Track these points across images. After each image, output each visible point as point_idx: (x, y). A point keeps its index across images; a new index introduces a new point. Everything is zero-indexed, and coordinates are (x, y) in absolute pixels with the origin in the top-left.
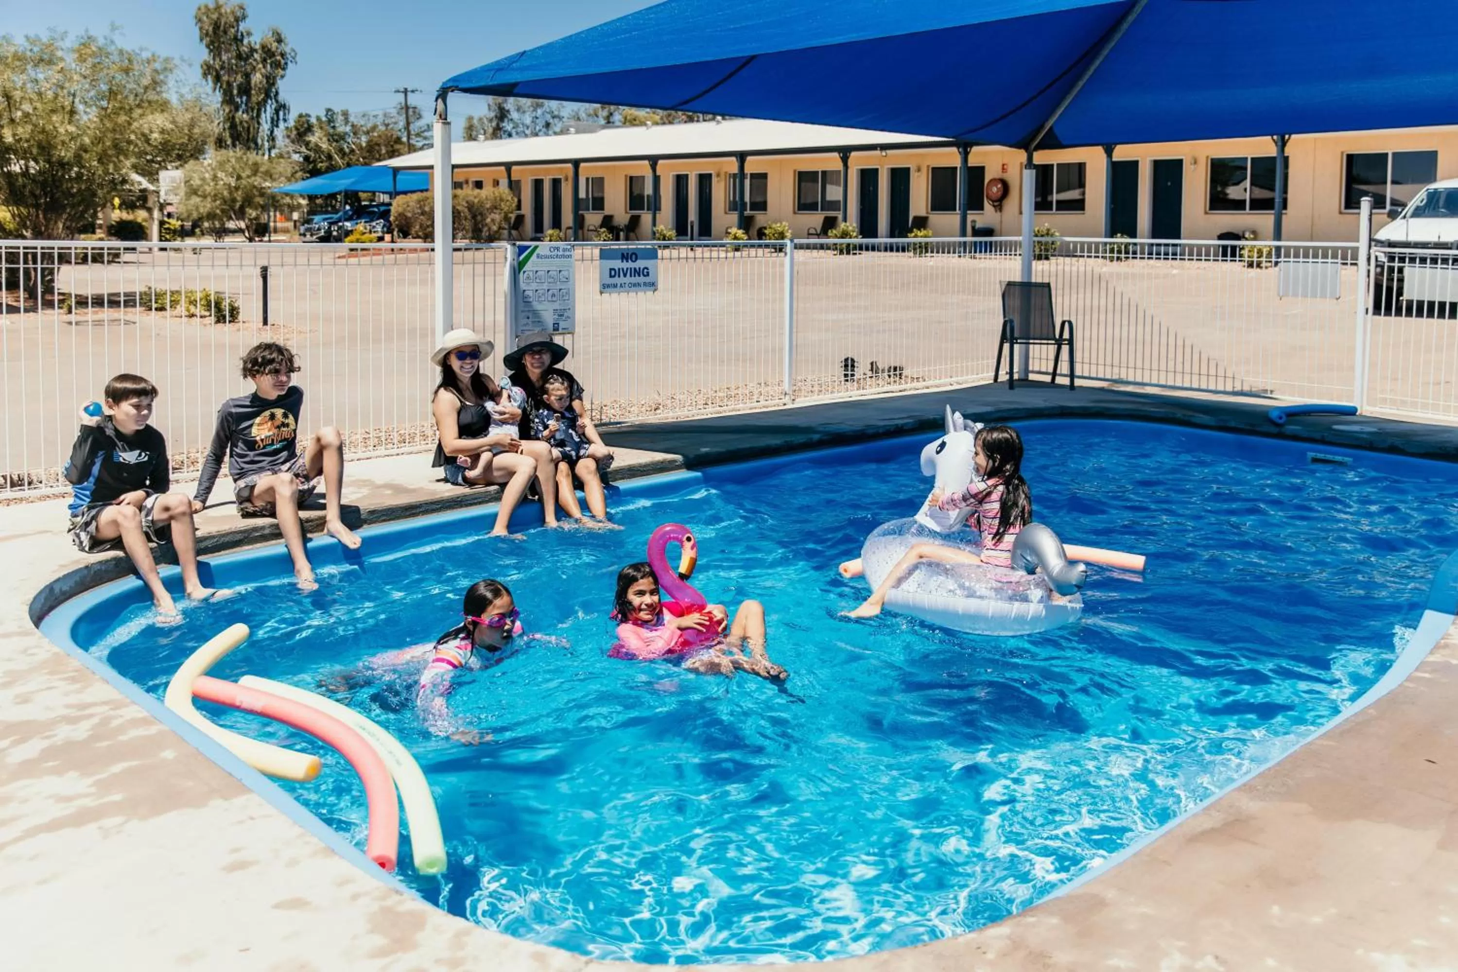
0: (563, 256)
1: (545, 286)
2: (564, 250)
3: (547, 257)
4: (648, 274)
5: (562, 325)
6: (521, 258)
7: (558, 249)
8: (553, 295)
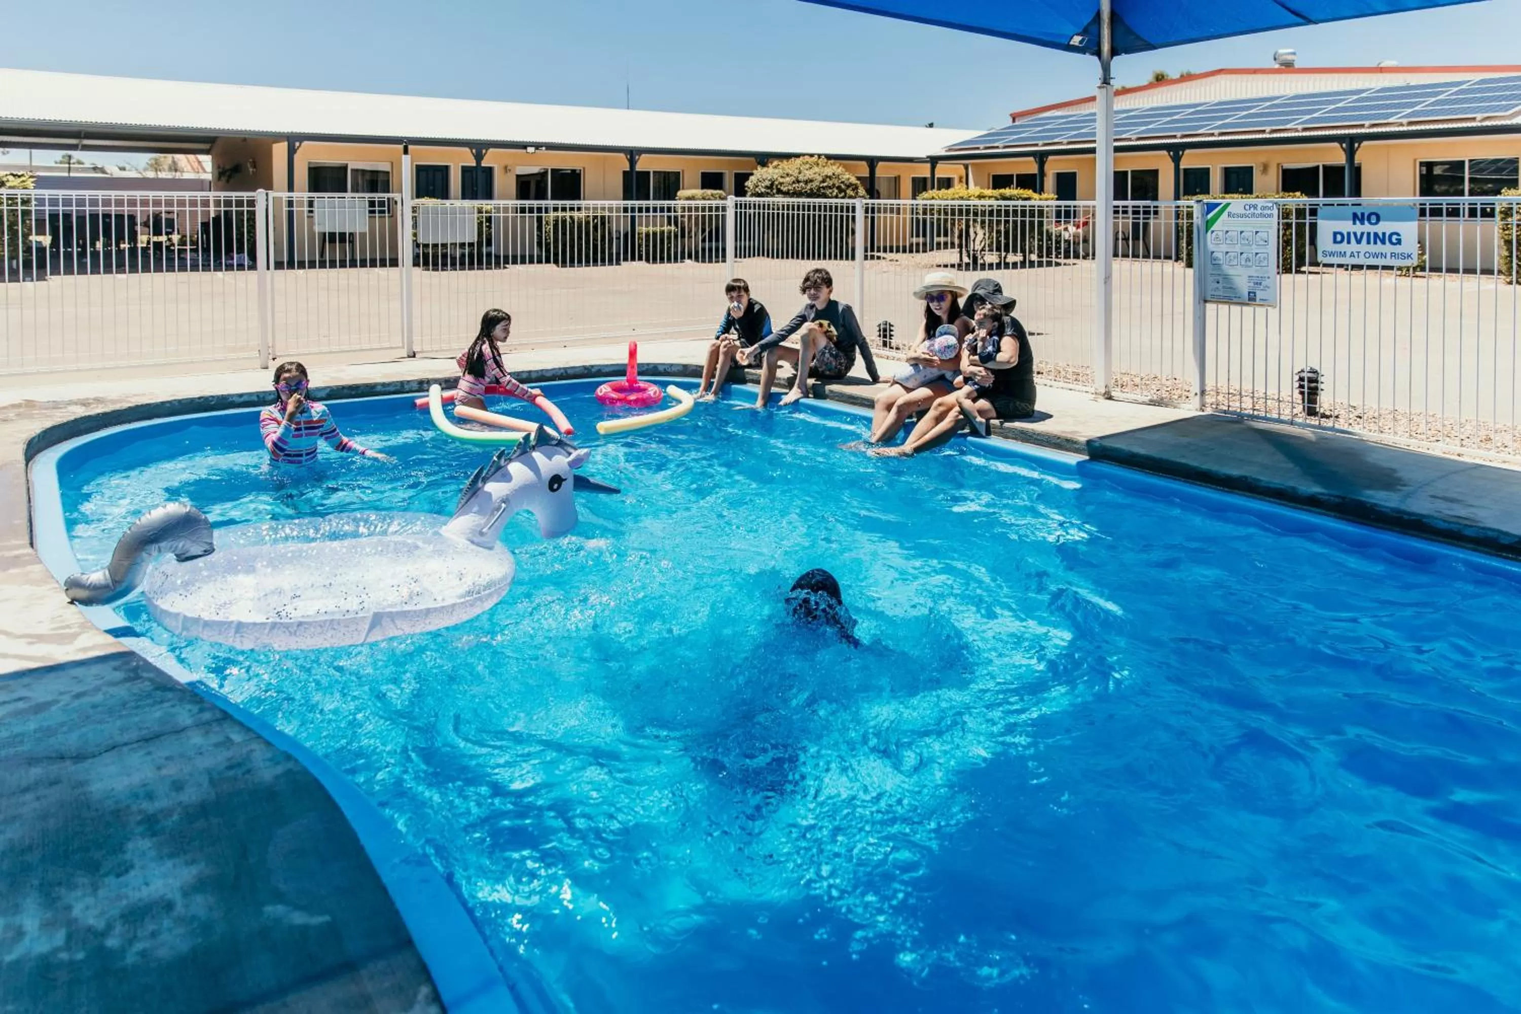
0: (1261, 215)
1: (1238, 249)
2: (1264, 208)
3: (1242, 216)
4: (1399, 242)
5: (1260, 295)
6: (1210, 216)
7: (1255, 207)
8: (1248, 260)
